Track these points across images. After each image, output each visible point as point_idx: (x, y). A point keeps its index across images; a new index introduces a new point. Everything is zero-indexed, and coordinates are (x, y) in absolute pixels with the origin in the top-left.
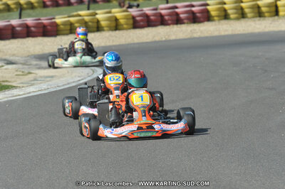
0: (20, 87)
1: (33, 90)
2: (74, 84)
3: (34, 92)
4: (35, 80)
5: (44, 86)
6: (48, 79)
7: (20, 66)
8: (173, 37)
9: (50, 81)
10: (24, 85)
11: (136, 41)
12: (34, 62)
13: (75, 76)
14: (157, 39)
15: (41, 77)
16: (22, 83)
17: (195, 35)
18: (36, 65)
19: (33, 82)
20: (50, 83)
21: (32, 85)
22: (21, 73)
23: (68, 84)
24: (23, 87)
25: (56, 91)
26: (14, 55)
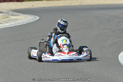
0: (2, 23)
1: (7, 25)
2: (26, 23)
3: (8, 26)
4: (9, 20)
5: (12, 23)
6: (15, 20)
7: (5, 14)
8: (72, 5)
9: (15, 21)
10: (4, 22)
11: (56, 5)
12: (11, 13)
13: (27, 20)
14: (66, 5)
15: (12, 19)
16: (3, 22)
17: (83, 4)
18: (12, 14)
19: (8, 21)
20: (15, 22)
21: (8, 22)
22: (4, 17)
23: (23, 23)
24: (3, 23)
25: (17, 26)
26: (3, 9)
